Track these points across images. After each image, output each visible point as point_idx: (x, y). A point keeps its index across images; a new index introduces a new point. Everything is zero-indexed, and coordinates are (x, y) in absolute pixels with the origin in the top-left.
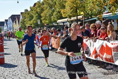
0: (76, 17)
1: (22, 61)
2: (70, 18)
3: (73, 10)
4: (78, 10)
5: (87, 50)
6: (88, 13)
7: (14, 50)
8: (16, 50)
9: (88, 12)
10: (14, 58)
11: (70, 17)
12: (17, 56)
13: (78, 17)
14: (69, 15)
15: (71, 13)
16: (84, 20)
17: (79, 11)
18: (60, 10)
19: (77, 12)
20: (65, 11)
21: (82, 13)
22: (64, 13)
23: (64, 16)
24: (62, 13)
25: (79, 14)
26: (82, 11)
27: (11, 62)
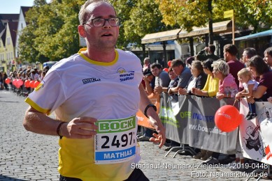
0: (208, 25)
1: (39, 167)
2: (190, 30)
3: (200, 3)
4: (213, 5)
5: (253, 135)
6: (252, 16)
7: (5, 130)
8: (13, 130)
9: (249, 11)
10: (9, 157)
11: (189, 26)
12: (19, 148)
13: (215, 25)
14: (185, 19)
15: (192, 13)
16: (237, 36)
17: (219, 8)
18: (156, 2)
19: (210, 8)
20: (171, 6)
21: (229, 14)
22: (168, 12)
23: (167, 23)
24: (163, 13)
25: (217, 17)
26: (228, 7)
27: (2, 168)
